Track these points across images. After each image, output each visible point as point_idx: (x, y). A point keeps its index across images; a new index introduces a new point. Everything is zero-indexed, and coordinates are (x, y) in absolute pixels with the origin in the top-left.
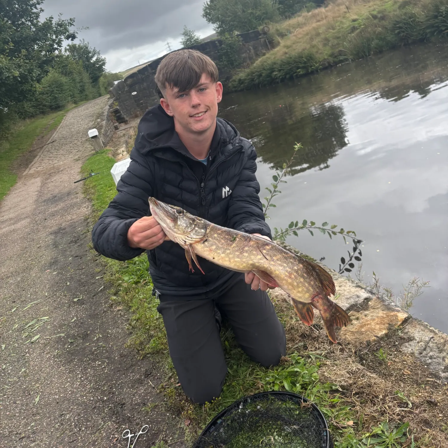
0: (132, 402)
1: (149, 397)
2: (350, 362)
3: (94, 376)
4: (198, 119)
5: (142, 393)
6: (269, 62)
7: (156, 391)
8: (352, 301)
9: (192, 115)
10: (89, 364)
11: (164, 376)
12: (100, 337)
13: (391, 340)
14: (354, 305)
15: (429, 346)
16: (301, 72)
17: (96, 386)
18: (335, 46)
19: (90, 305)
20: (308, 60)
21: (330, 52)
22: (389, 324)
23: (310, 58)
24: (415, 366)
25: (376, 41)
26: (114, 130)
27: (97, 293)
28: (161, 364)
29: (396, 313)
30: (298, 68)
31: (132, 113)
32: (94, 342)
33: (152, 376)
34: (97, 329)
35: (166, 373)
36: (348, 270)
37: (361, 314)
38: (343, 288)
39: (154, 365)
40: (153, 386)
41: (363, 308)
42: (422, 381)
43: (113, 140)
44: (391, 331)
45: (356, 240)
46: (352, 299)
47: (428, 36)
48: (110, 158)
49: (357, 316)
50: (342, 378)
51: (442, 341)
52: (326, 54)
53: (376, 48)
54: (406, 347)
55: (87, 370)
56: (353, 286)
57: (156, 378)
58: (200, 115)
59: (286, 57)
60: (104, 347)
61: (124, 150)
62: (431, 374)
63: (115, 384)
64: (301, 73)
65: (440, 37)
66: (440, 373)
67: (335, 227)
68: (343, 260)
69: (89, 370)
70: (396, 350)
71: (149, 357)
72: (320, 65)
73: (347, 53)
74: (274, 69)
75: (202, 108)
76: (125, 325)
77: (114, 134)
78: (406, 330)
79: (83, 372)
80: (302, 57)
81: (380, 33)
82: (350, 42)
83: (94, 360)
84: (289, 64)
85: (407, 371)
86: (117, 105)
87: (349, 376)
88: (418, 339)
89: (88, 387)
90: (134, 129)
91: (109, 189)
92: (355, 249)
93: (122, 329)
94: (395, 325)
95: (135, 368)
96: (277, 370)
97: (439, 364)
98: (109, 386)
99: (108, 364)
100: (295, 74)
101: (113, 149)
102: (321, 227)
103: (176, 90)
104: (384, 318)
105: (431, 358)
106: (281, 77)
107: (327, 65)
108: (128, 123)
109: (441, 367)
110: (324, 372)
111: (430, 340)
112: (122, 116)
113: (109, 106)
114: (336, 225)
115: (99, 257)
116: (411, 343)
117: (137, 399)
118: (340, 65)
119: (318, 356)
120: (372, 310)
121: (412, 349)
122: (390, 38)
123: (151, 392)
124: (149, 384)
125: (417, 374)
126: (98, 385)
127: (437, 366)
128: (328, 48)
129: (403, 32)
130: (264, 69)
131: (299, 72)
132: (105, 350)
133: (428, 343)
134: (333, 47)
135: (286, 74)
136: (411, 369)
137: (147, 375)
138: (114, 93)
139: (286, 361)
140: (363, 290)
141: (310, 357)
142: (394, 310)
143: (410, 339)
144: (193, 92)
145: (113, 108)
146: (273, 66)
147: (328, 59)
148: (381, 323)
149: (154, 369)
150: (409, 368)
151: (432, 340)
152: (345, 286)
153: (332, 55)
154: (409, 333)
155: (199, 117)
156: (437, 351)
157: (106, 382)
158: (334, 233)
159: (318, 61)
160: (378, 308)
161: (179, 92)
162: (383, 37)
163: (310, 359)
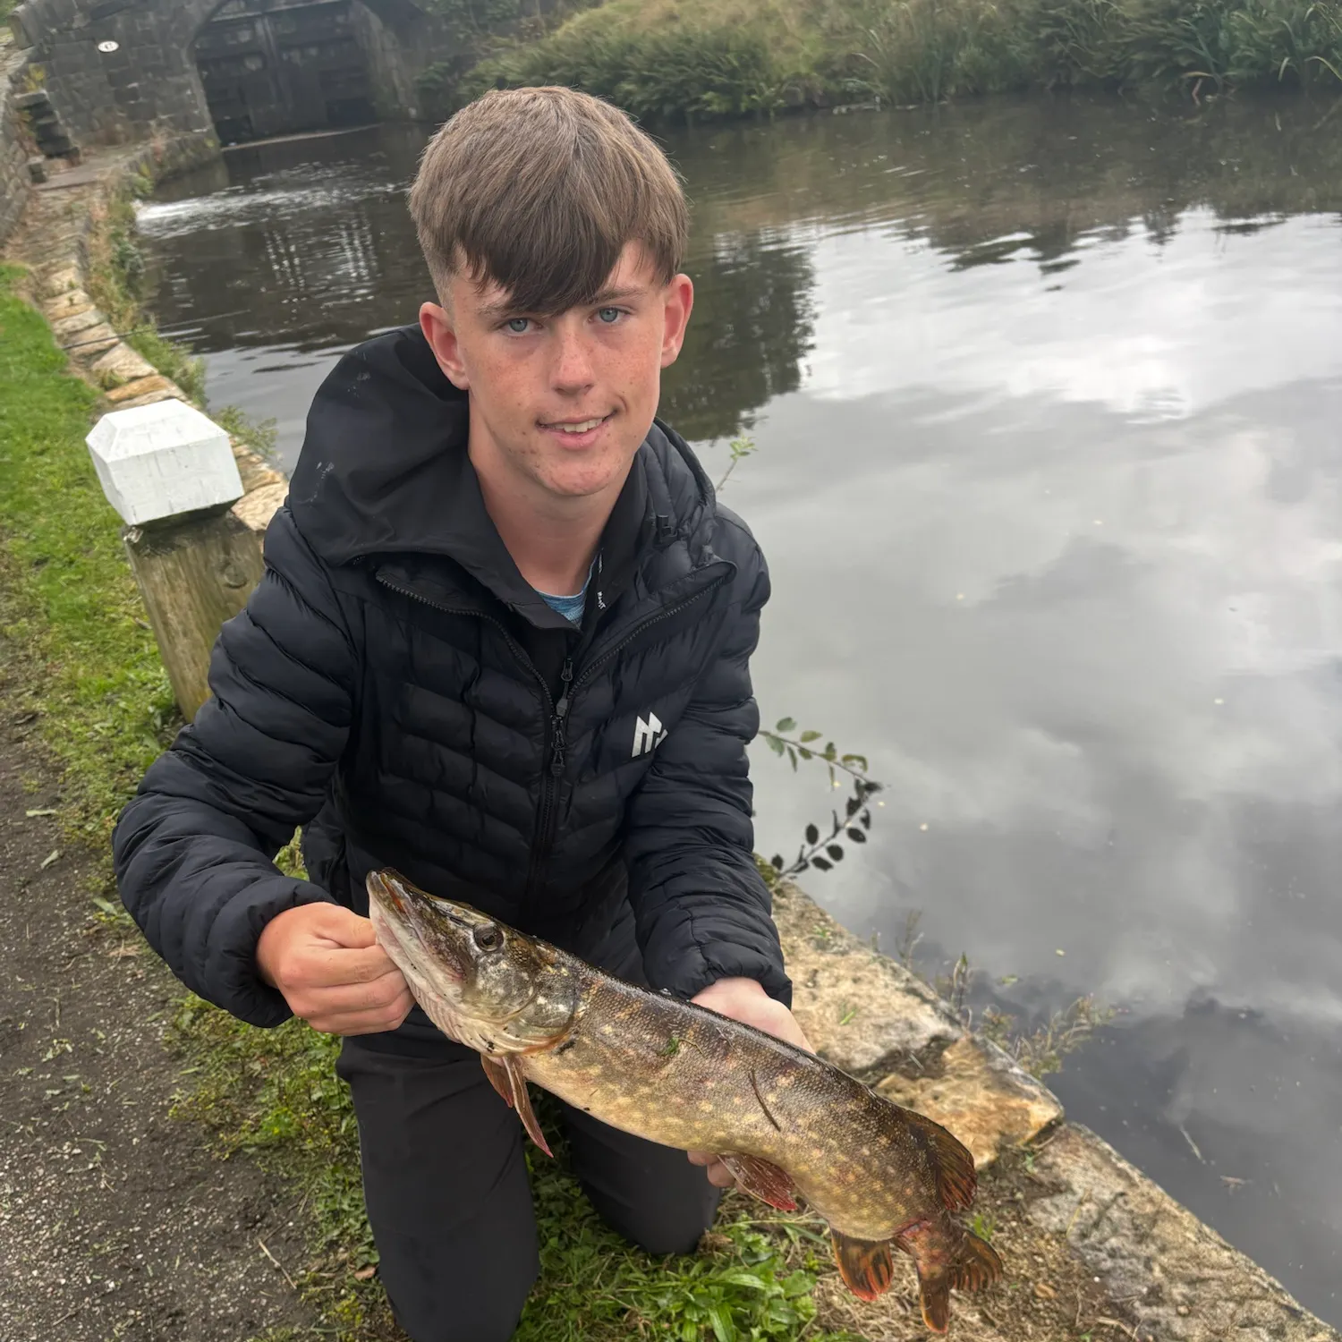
0: (206, 1310)
1: (264, 1302)
2: (903, 1264)
3: (60, 1197)
4: (570, 441)
5: (240, 1282)
6: (613, 37)
7: (288, 1283)
8: (893, 1039)
9: (548, 421)
10: (36, 1149)
11: (312, 1233)
12: (64, 1051)
13: (1005, 1183)
14: (899, 1052)
15: (1109, 1219)
16: (715, 103)
17: (74, 1235)
18: (839, 33)
19: (15, 920)
20: (745, 66)
21: (819, 53)
22: (1002, 1134)
23: (752, 58)
24: (1067, 1275)
25: (974, 50)
26: (28, 182)
27: (39, 876)
28: (295, 1191)
29: (1025, 1101)
30: (708, 86)
31: (97, 124)
32: (44, 1067)
33: (269, 1226)
34: (53, 1018)
35: (316, 1225)
36: (822, 864)
37: (923, 1089)
38: (864, 988)
39: (270, 1187)
40: (277, 1264)
41: (928, 1068)
42: (1085, 1325)
43: (25, 224)
44: (1004, 1155)
45: (863, 782)
46: (892, 1032)
47: (1135, 73)
48: (27, 309)
49: (909, 1096)
50: (885, 1319)
51: (1149, 1209)
52: (807, 57)
53: (966, 75)
54: (1044, 1210)
55: (31, 1168)
56: (897, 989)
57: (284, 1235)
58: (583, 428)
59: (672, 34)
60: (86, 1092)
61: (74, 281)
62: (1110, 1304)
63: (141, 1236)
64: (715, 108)
65: (1167, 88)
66: (1137, 1304)
67: (812, 736)
68: (812, 834)
69: (41, 1172)
70: (1018, 1218)
71: (252, 1156)
72: (778, 94)
73: (871, 70)
74: (625, 68)
75: (594, 404)
76: (155, 1020)
77: (29, 198)
78: (1049, 1160)
79: (17, 1176)
80: (727, 50)
81: (989, 23)
82: (891, 31)
83: (56, 1137)
84: (680, 63)
85: (1044, 1289)
86: (40, 83)
87: (902, 1312)
88: (1080, 1192)
89: (44, 1233)
90: (106, 195)
91: (37, 446)
92: (853, 806)
93: (146, 1034)
94: (1018, 1138)
95: (204, 1189)
96: (687, 1269)
97: (1134, 1276)
98: (120, 1242)
99: (107, 1157)
100: (693, 108)
101: (32, 268)
102: (774, 731)
103: (497, 296)
104: (990, 1113)
105: (1113, 1254)
106: (644, 108)
107: (801, 98)
108: (79, 163)
109: (1139, 1287)
110: (831, 1293)
111: (1114, 1201)
112: (60, 132)
113: (11, 80)
114: (817, 730)
115: (31, 728)
116: (1059, 1200)
117: (224, 1303)
118: (844, 110)
119: (811, 1236)
120: (956, 1082)
121: (1061, 1221)
122: (1020, 49)
123: (269, 1285)
124: (262, 1255)
125: (1072, 1301)
126: (79, 1232)
127: (1129, 1283)
128: (814, 35)
129: (1064, 39)
130: (593, 64)
131: (709, 103)
132: (89, 1103)
133: (1108, 1208)
134: (832, 35)
135: (665, 99)
136: (1057, 1282)
137: (251, 1220)
138: (30, 30)
139: (718, 1249)
140: (928, 1008)
141: (782, 1234)
142: (1019, 1093)
143: (1058, 1188)
144: (571, 324)
145: (24, 90)
146: (623, 55)
147: (808, 76)
148: (980, 1128)
149: (273, 1201)
150: (1051, 1276)
151: (1120, 1201)
152: (871, 982)
153: (822, 66)
154: (1055, 1170)
155: (575, 434)
156: (1131, 1238)
157: (108, 1226)
158: (806, 754)
159: (774, 78)
160: (971, 1078)
161: (509, 306)
162: (996, 40)
163: (786, 1242)
